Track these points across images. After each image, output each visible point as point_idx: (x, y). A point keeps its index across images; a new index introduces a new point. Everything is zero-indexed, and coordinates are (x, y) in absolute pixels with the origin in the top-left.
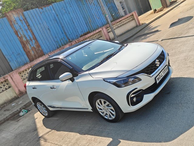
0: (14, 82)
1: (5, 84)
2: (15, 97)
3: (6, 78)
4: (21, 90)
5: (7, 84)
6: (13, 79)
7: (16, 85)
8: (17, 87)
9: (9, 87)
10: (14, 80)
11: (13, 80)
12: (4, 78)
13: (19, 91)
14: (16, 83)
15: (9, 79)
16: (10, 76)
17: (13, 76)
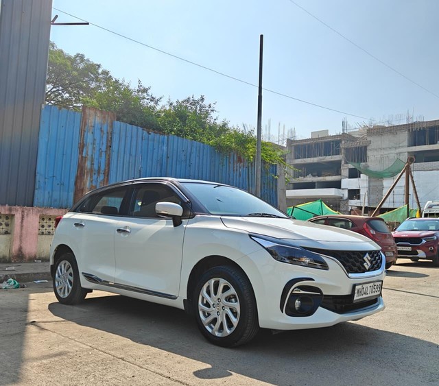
0: (22, 226)
1: (3, 223)
2: (4, 257)
3: (13, 213)
4: (23, 250)
5: (7, 225)
6: (25, 221)
7: (21, 236)
8: (21, 240)
9: (6, 233)
10: (24, 224)
11: (22, 222)
12: (10, 210)
13: (20, 249)
14: (24, 232)
15: (18, 216)
16: (23, 212)
17: (27, 215)
